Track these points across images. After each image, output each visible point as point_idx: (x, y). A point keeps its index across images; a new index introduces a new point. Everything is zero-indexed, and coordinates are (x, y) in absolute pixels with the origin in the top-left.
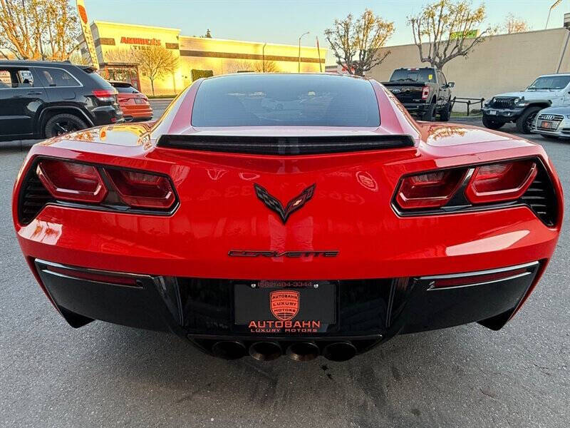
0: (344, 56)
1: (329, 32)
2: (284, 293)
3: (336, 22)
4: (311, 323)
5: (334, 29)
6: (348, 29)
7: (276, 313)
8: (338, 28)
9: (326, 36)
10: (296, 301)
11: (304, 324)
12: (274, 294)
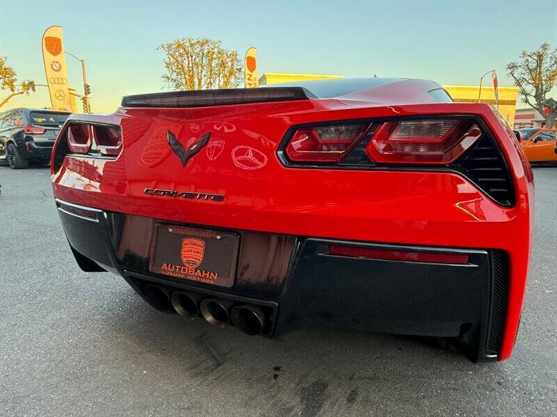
0: (534, 93)
1: (513, 67)
2: (194, 241)
3: (524, 54)
4: (210, 273)
5: (520, 61)
6: (541, 60)
7: (185, 259)
8: (527, 61)
9: (509, 71)
10: (201, 250)
11: (204, 274)
12: (186, 241)
